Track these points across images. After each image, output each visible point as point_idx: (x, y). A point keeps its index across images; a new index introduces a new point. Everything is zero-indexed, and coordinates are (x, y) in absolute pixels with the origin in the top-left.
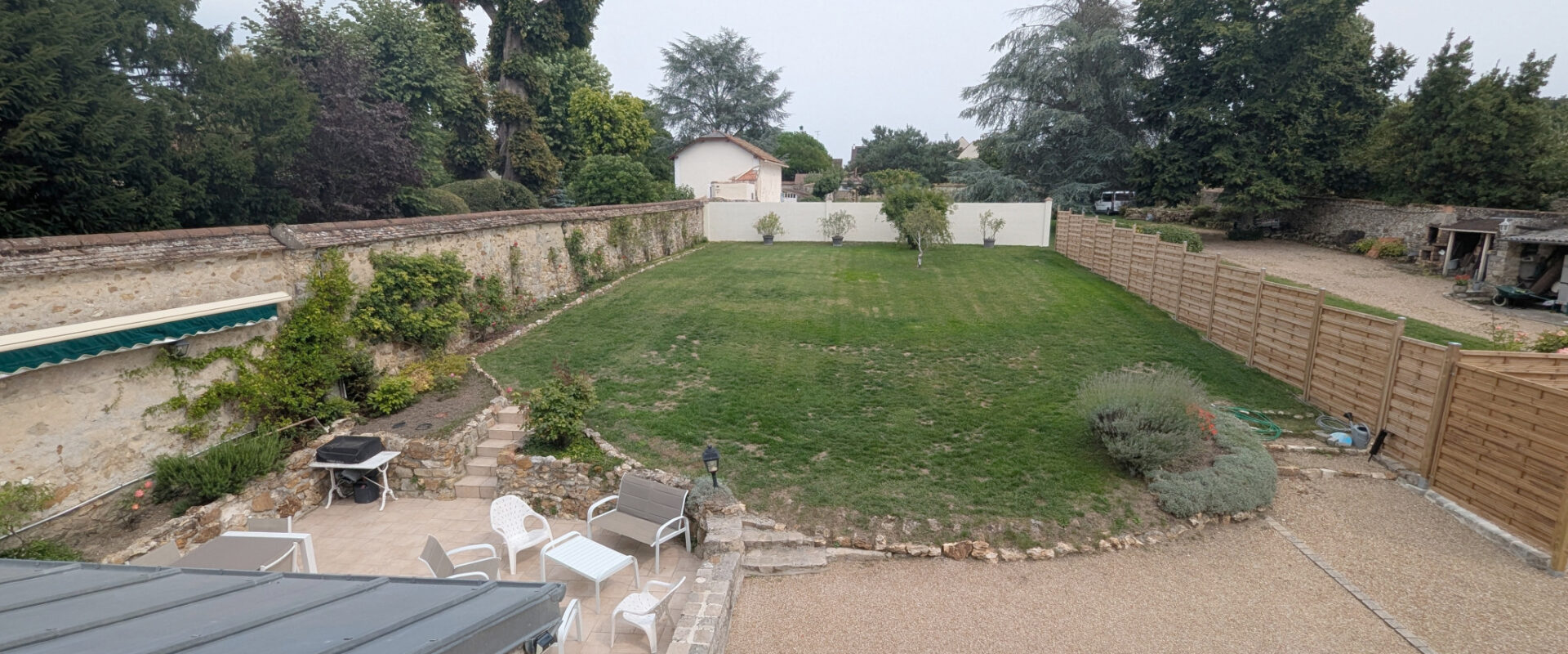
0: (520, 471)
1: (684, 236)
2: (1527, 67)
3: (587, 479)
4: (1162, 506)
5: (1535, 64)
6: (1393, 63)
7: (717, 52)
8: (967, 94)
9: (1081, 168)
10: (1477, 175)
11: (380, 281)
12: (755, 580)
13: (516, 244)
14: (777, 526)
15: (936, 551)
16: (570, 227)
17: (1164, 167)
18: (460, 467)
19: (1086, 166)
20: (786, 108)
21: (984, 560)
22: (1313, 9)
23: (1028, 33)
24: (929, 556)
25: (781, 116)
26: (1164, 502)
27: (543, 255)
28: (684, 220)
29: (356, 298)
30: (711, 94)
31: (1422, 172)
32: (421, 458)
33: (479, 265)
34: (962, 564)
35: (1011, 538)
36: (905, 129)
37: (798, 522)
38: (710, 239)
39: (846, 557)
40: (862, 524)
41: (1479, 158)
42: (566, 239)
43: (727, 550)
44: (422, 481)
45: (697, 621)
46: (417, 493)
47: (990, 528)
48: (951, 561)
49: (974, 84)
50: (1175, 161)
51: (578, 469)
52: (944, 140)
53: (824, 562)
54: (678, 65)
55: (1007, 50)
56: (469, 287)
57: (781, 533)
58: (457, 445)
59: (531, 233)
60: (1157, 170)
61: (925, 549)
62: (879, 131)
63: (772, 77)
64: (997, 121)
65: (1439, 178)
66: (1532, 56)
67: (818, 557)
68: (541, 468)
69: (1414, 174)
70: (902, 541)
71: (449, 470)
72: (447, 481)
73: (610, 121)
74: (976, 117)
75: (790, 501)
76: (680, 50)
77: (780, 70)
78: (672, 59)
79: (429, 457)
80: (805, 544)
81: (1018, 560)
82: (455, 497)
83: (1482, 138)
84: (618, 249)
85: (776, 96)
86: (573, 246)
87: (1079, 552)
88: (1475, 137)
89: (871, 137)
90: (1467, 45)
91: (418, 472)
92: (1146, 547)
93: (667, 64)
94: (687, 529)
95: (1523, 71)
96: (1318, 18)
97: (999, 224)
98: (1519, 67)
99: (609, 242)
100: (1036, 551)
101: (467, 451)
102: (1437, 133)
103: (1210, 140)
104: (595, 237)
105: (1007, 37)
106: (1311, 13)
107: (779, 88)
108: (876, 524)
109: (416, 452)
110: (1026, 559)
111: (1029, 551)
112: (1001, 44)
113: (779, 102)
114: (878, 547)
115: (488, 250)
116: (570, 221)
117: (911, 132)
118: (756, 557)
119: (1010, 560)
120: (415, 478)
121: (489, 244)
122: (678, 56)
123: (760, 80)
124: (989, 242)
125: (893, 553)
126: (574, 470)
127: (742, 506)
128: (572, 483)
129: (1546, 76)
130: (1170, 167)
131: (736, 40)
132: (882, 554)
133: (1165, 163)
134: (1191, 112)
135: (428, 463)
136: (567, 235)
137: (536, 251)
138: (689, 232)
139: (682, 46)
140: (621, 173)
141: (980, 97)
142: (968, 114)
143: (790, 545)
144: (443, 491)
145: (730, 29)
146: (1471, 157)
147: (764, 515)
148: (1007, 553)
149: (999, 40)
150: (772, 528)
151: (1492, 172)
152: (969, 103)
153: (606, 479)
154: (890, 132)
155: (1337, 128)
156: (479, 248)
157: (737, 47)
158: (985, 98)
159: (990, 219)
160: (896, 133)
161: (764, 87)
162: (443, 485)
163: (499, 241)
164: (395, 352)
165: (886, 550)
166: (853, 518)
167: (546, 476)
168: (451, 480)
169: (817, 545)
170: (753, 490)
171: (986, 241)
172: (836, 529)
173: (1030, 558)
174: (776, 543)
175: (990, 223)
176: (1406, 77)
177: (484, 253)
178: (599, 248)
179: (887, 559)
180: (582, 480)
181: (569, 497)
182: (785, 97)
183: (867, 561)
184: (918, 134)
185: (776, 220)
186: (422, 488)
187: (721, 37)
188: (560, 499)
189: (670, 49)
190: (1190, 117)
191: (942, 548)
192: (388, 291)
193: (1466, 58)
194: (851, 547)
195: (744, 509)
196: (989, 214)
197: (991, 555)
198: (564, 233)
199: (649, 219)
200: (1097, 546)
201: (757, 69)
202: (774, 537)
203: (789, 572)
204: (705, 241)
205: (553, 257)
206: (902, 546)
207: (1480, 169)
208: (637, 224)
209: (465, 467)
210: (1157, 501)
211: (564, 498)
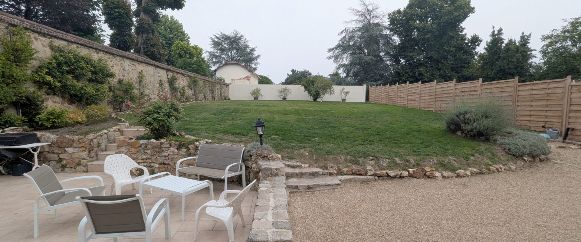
0: (133, 149)
1: (221, 95)
2: (523, 37)
3: (176, 151)
4: (508, 151)
5: (525, 36)
6: (476, 40)
7: (233, 39)
8: (330, 50)
9: (373, 77)
10: (513, 73)
11: (55, 58)
12: (296, 194)
13: (142, 71)
14: (303, 165)
15: (405, 173)
16: (170, 74)
17: (404, 75)
18: (93, 154)
19: (374, 76)
20: (259, 60)
21: (434, 177)
22: (452, 17)
23: (351, 29)
24: (401, 177)
25: (257, 64)
26: (509, 150)
27: (156, 82)
28: (221, 88)
29: (36, 63)
30: (229, 54)
31: (494, 73)
32: (65, 147)
33: (121, 75)
34: (422, 181)
35: (443, 166)
36: (303, 70)
37: (316, 163)
38: (231, 99)
39: (350, 181)
40: (355, 162)
41: (513, 67)
42: (168, 78)
43: (277, 175)
44: (64, 162)
45: (271, 208)
46: (60, 170)
47: (430, 161)
48: (415, 179)
49: (332, 47)
50: (407, 72)
51: (170, 145)
52: (317, 75)
53: (339, 182)
54: (216, 44)
55: (343, 35)
56: (114, 81)
57: (306, 169)
58: (92, 140)
59: (151, 69)
60: (401, 76)
61: (399, 173)
62: (293, 71)
63: (253, 50)
64: (341, 60)
65: (500, 75)
66: (523, 33)
67: (335, 180)
68: (146, 147)
69: (491, 74)
70: (383, 169)
71: (85, 154)
72: (82, 161)
73: (189, 54)
74: (333, 59)
75: (307, 154)
76: (217, 38)
77: (256, 47)
78: (214, 41)
79: (71, 146)
80: (323, 174)
81: (452, 177)
82: (87, 171)
83: (514, 60)
84: (193, 91)
85: (256, 55)
86: (171, 82)
87: (481, 173)
88: (511, 60)
89: (291, 73)
90: (500, 30)
91: (61, 156)
92: (510, 170)
93: (212, 43)
94: (243, 172)
95: (521, 39)
96: (453, 21)
97: (347, 93)
98: (520, 38)
99: (189, 87)
100: (461, 172)
101: (99, 145)
102: (497, 60)
103: (418, 65)
104: (182, 82)
105: (343, 30)
106: (451, 19)
107: (256, 54)
108: (363, 162)
109: (62, 143)
110: (456, 177)
111: (457, 172)
112: (342, 33)
113: (256, 58)
114: (370, 173)
115: (126, 69)
116: (170, 70)
117: (305, 72)
118: (294, 182)
119: (448, 177)
120: (60, 160)
121: (127, 66)
122: (217, 40)
123: (249, 51)
124: (344, 100)
125: (378, 177)
126: (168, 146)
127: (280, 156)
128: (166, 154)
129: (529, 40)
130: (405, 75)
131: (239, 36)
132: (372, 177)
133: (404, 73)
134: (411, 55)
135: (70, 150)
136: (169, 76)
137: (152, 80)
138: (223, 95)
139: (218, 36)
140: (194, 66)
141: (334, 51)
142: (330, 58)
143: (314, 175)
144: (78, 168)
145: (237, 31)
146: (511, 66)
147: (294, 161)
148: (446, 174)
149: (341, 31)
150: (300, 167)
151: (518, 72)
152: (331, 54)
153: (189, 149)
154: (298, 71)
155: (462, 61)
156: (122, 67)
157: (240, 38)
158: (336, 52)
159: (343, 91)
160: (300, 72)
161: (250, 53)
162: (79, 164)
163: (133, 67)
164: (62, 103)
165: (374, 175)
166: (349, 159)
167: (149, 152)
168: (85, 161)
169: (331, 174)
170: (284, 150)
171: (342, 99)
172: (340, 165)
173: (458, 176)
174: (306, 173)
175: (344, 92)
176: (480, 45)
177: (124, 70)
178: (184, 87)
179: (375, 180)
180: (173, 151)
181: (164, 164)
182: (258, 56)
183: (363, 182)
184: (308, 72)
185: (259, 91)
186: (64, 167)
187: (234, 33)
188: (157, 165)
189: (214, 37)
190: (411, 56)
191: (408, 171)
192: (59, 64)
193: (501, 34)
194: (352, 174)
195: (280, 157)
196: (343, 89)
197: (437, 174)
198: (168, 75)
199: (207, 83)
200: (489, 170)
201: (247, 46)
202: (304, 171)
203: (318, 189)
204: (229, 99)
205: (161, 84)
206: (385, 172)
207: (514, 71)
208: (201, 83)
209: (97, 155)
210: (505, 149)
211: (160, 164)
